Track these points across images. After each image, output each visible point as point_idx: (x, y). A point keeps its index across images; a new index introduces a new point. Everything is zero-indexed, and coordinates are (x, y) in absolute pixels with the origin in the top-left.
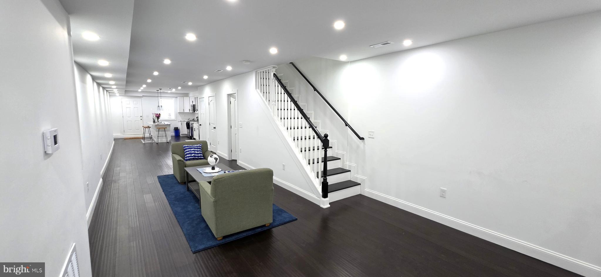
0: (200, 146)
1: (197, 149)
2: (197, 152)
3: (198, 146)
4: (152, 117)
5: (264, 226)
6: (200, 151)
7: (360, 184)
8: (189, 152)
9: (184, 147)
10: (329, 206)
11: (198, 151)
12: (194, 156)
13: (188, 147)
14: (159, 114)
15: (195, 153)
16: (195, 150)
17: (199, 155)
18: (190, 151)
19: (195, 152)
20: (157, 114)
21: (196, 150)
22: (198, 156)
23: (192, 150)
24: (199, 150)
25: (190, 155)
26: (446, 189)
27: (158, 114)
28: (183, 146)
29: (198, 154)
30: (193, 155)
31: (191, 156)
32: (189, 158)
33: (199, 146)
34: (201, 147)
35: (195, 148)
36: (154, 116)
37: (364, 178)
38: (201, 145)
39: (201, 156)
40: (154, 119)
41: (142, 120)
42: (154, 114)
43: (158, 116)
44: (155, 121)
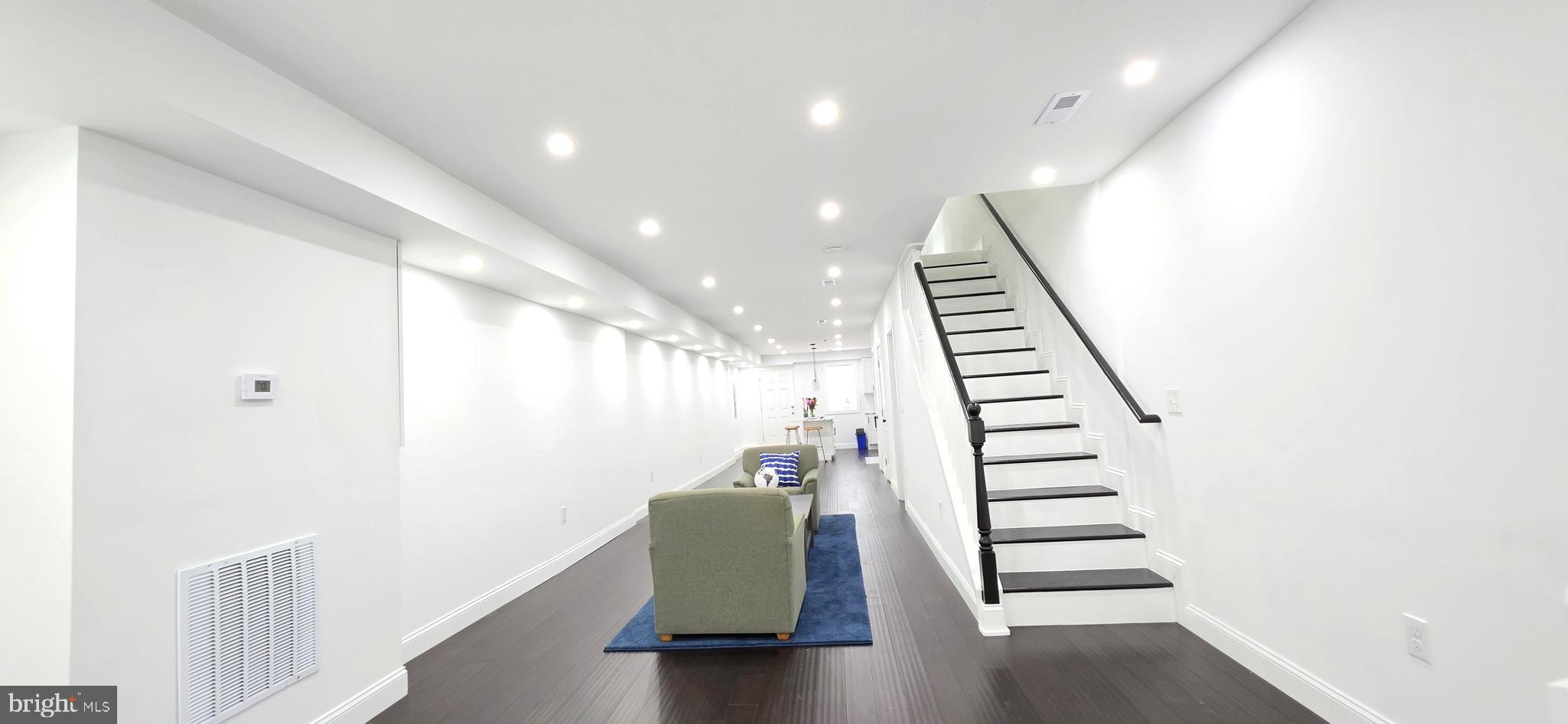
0: (796, 455)
1: (786, 461)
2: (783, 469)
3: (790, 457)
4: (802, 405)
5: (774, 636)
6: (792, 467)
7: (1170, 585)
9: (762, 457)
10: (1008, 632)
11: (785, 467)
13: (767, 456)
14: (814, 399)
15: (779, 472)
16: (779, 463)
17: (788, 476)
18: (771, 466)
19: (780, 469)
20: (810, 399)
21: (783, 464)
22: (785, 479)
23: (773, 463)
24: (788, 464)
26: (1424, 622)
27: (812, 398)
28: (759, 455)
29: (785, 473)
33: (792, 456)
34: (797, 458)
35: (780, 460)
36: (806, 406)
37: (1179, 561)
38: (798, 454)
39: (792, 479)
40: (805, 411)
41: (793, 414)
42: (805, 399)
43: (812, 402)
44: (806, 415)
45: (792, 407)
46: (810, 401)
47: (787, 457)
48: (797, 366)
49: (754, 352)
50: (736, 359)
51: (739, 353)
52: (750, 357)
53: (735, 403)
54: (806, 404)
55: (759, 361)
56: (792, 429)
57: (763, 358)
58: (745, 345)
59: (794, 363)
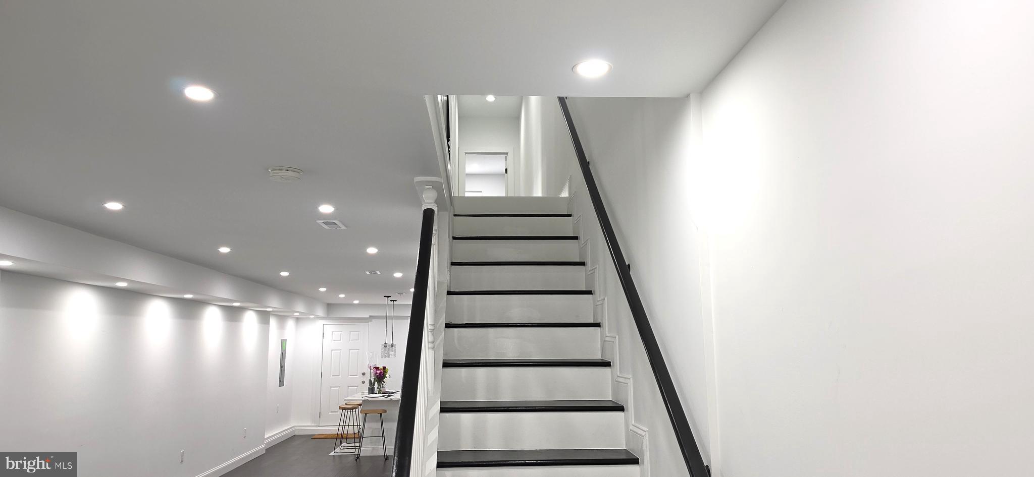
14: (384, 368)
27: (381, 367)
40: (371, 383)
41: (363, 382)
42: (372, 368)
43: (380, 373)
44: (371, 391)
45: (364, 374)
46: (378, 372)
49: (311, 299)
50: (274, 310)
51: (274, 303)
52: (300, 308)
53: (282, 367)
54: (373, 374)
55: (320, 312)
56: (348, 409)
57: (330, 307)
58: (287, 292)
59: (371, 316)
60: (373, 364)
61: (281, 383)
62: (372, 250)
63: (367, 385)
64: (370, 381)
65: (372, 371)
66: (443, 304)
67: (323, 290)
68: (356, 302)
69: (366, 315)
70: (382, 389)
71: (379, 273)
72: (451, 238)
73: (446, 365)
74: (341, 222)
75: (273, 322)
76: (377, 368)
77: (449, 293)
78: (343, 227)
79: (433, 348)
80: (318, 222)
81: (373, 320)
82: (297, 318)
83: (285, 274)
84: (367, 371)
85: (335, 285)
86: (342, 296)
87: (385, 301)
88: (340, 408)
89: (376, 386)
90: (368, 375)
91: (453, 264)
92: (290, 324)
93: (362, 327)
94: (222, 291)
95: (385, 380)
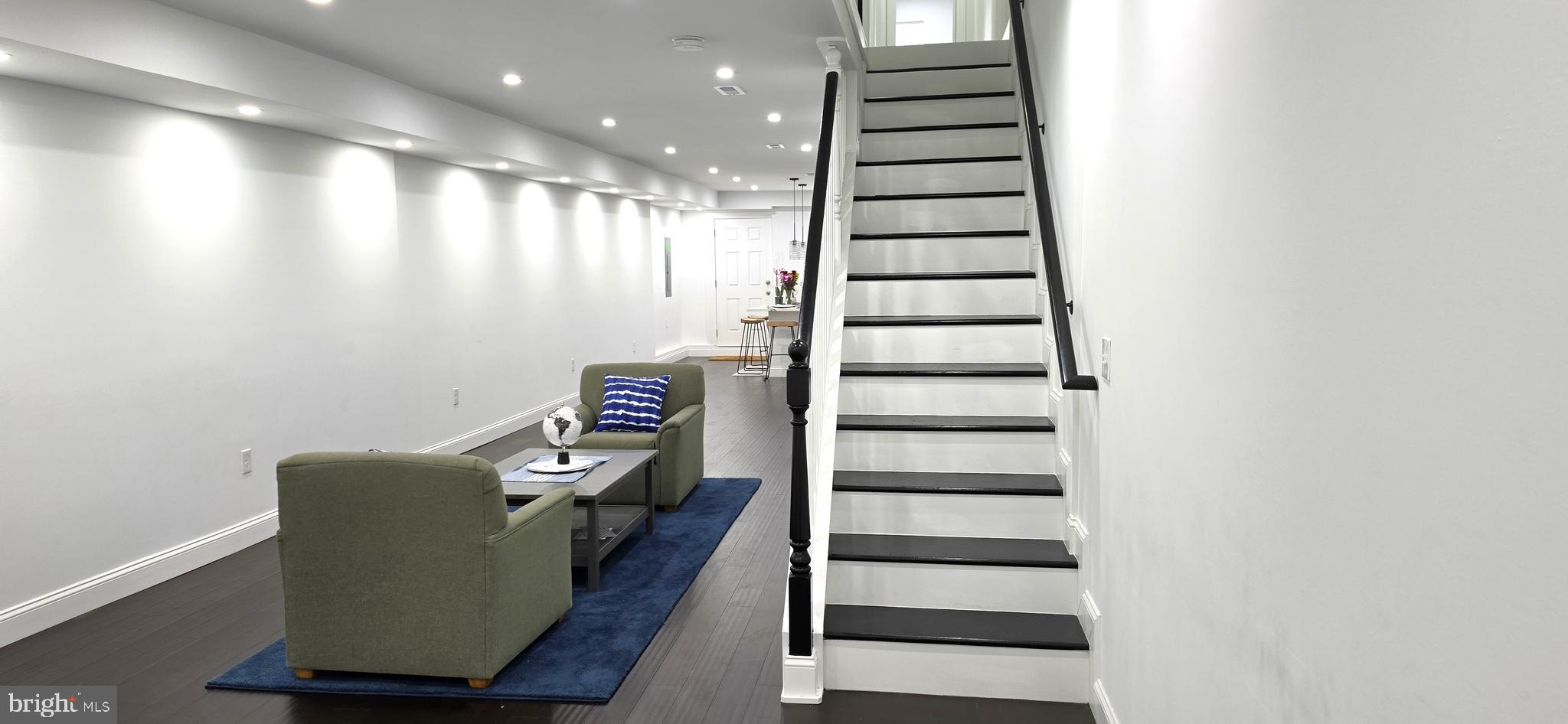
0: (663, 381)
1: (643, 391)
2: (636, 404)
3: (653, 383)
6: (651, 401)
8: (611, 401)
9: (607, 382)
10: (820, 698)
11: (640, 400)
12: (624, 417)
13: (615, 380)
15: (629, 408)
16: (631, 393)
17: (643, 415)
18: (618, 397)
19: (631, 403)
21: (638, 394)
22: (638, 420)
23: (622, 393)
24: (647, 395)
25: (611, 412)
27: (790, 272)
28: (606, 378)
29: (638, 410)
30: (620, 412)
31: (614, 416)
32: (608, 422)
33: (656, 383)
34: (663, 386)
35: (634, 389)
38: (666, 379)
39: (649, 420)
40: (779, 293)
41: (768, 294)
42: (779, 272)
43: (789, 278)
44: (779, 300)
45: (768, 283)
46: (787, 277)
47: (646, 383)
48: (778, 213)
49: (698, 185)
50: (657, 198)
51: (656, 189)
52: (686, 195)
53: (668, 273)
54: (780, 281)
55: (710, 201)
56: (752, 322)
57: (722, 196)
58: (672, 174)
59: (774, 207)
60: (779, 268)
61: (668, 292)
62: (774, 118)
63: (774, 295)
64: (777, 289)
65: (779, 276)
66: (852, 176)
67: (714, 170)
68: (754, 188)
69: (767, 205)
70: (792, 299)
71: (782, 146)
72: (862, 100)
73: (854, 237)
74: (741, 88)
75: (653, 212)
76: (785, 273)
77: (859, 164)
78: (742, 93)
79: (840, 219)
80: (716, 88)
81: (777, 212)
82: (681, 211)
83: (670, 150)
84: (773, 278)
85: (730, 165)
86: (737, 179)
87: (790, 186)
88: (742, 321)
89: (785, 295)
90: (774, 284)
91: (864, 131)
92: (673, 216)
93: (762, 222)
94: (601, 173)
95: (795, 287)
